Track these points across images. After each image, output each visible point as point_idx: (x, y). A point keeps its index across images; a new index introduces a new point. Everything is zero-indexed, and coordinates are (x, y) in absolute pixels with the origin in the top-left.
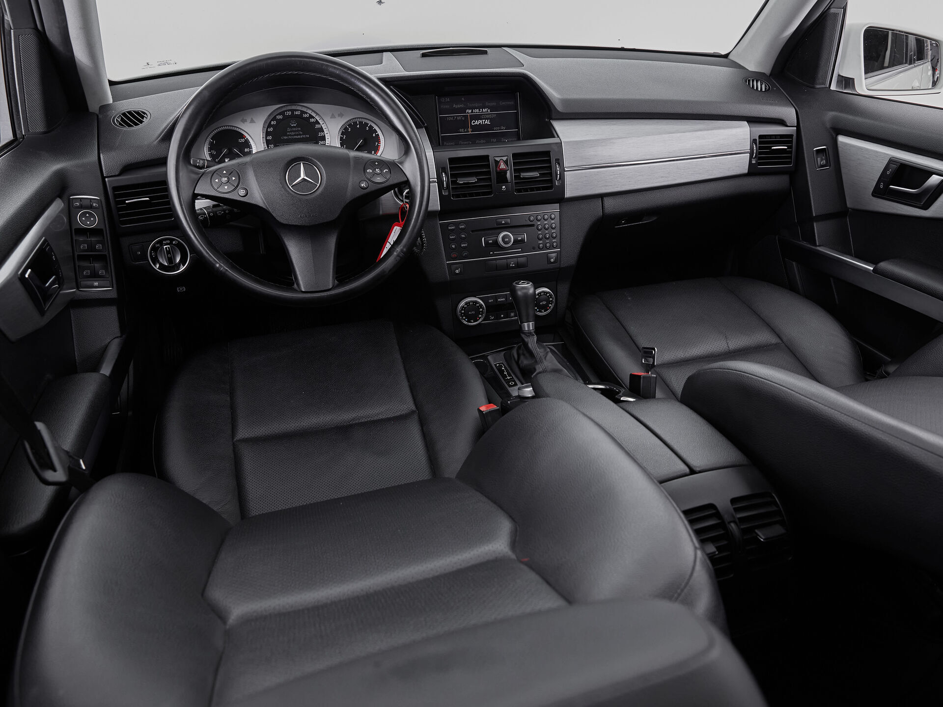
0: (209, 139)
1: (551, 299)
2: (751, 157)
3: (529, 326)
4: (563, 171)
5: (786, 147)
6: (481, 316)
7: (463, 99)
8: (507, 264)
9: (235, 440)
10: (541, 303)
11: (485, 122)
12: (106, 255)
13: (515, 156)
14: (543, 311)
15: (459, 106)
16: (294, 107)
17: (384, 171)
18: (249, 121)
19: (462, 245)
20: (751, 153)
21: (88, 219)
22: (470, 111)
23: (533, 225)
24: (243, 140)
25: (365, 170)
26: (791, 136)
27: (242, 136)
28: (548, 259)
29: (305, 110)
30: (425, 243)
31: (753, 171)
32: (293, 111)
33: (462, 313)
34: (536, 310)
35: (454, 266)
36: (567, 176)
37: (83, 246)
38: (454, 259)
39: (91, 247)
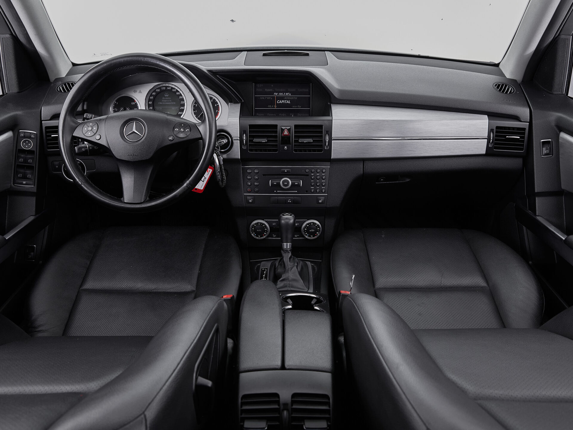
0: (114, 102)
1: (318, 229)
2: (488, 142)
3: (287, 245)
4: (331, 139)
5: (519, 137)
6: (265, 233)
7: (272, 86)
8: (285, 200)
9: (81, 289)
10: (310, 231)
11: (286, 102)
12: (33, 166)
13: (296, 126)
14: (312, 236)
15: (269, 90)
16: (167, 85)
17: (186, 130)
18: (138, 91)
19: (255, 184)
20: (489, 139)
21: (27, 144)
22: (276, 94)
23: (308, 175)
24: (134, 103)
25: (174, 128)
26: (524, 129)
27: (134, 101)
28: (318, 200)
29: (174, 87)
30: (224, 180)
31: (489, 152)
32: (166, 87)
33: (252, 230)
34: (306, 235)
35: (248, 198)
36: (334, 143)
37: (21, 160)
38: (249, 192)
39: (26, 161)
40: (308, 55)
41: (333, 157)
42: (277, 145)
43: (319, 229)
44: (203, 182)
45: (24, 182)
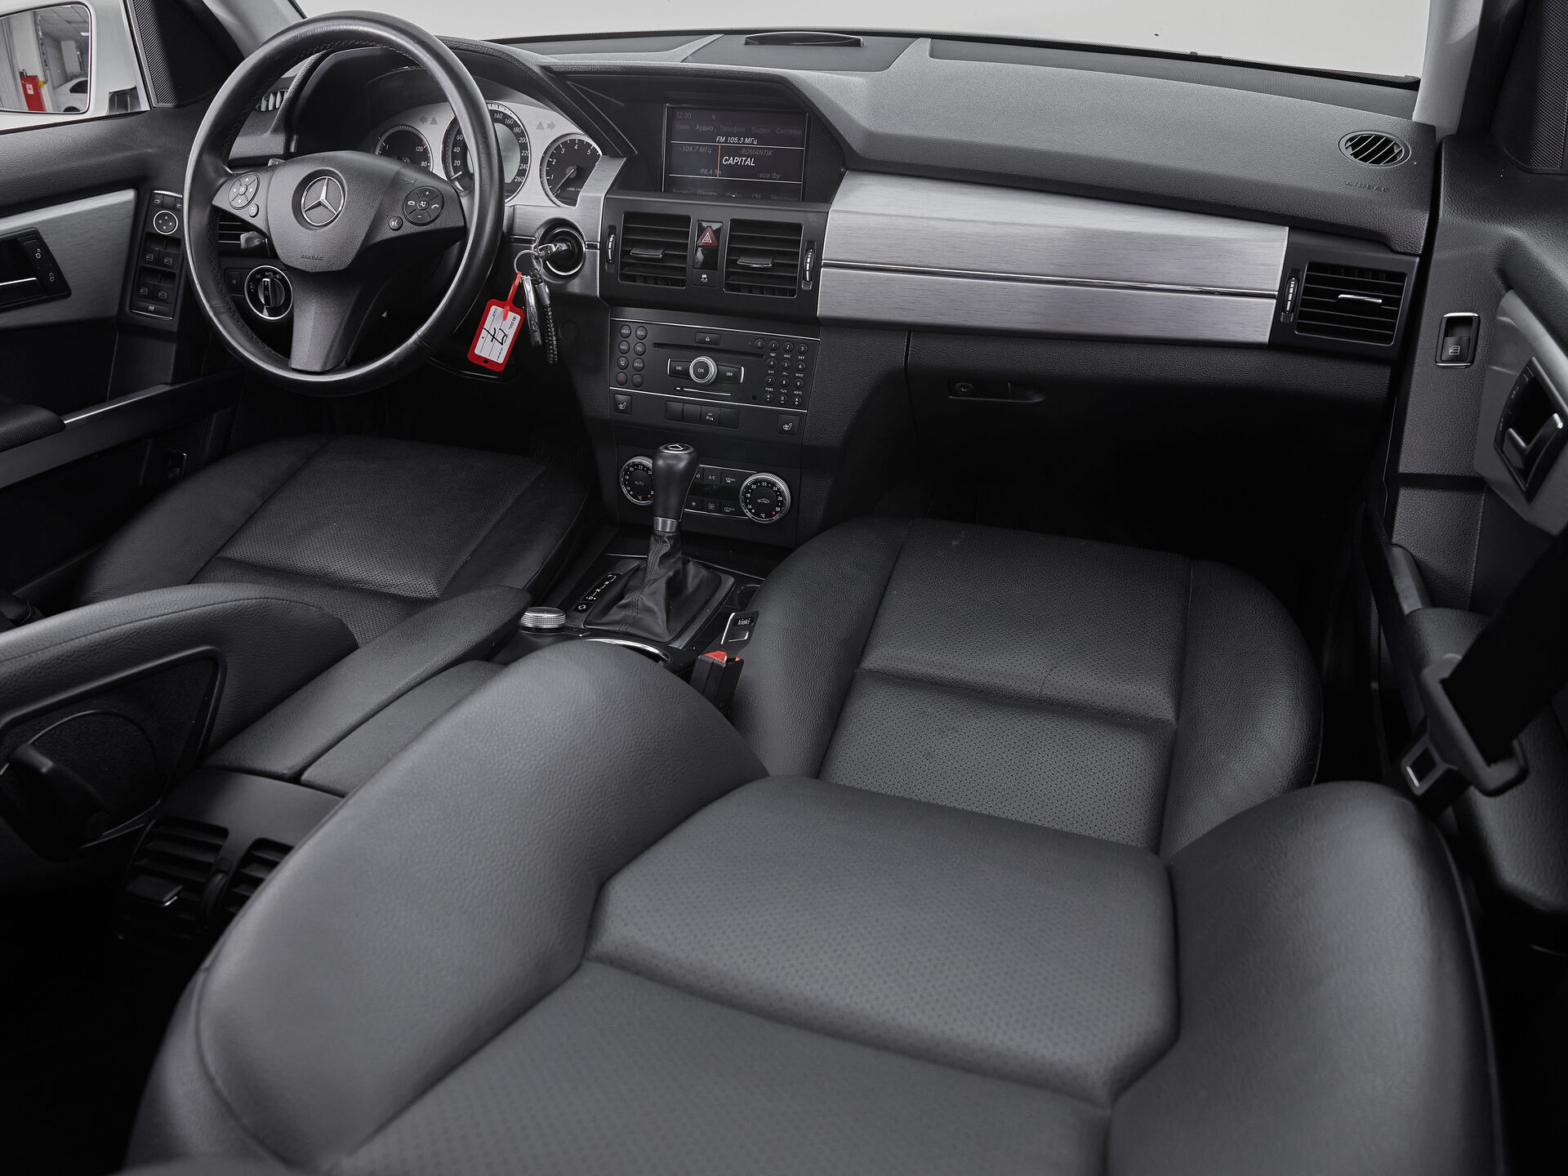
0: (382, 142)
1: (779, 498)
2: (1280, 308)
3: (665, 525)
4: (817, 266)
5: (1380, 301)
6: (653, 493)
7: (714, 117)
8: (701, 414)
9: (219, 555)
10: (759, 501)
11: (745, 161)
12: (174, 275)
13: (736, 223)
14: (763, 515)
15: (705, 129)
17: (433, 207)
18: (430, 120)
19: (636, 365)
20: (1281, 298)
21: (165, 223)
22: (723, 139)
23: (761, 356)
24: (420, 149)
25: (406, 199)
27: (420, 142)
28: (781, 423)
29: (508, 112)
31: (1281, 340)
33: (625, 480)
34: (750, 510)
35: (620, 397)
36: (826, 274)
37: (150, 257)
38: (622, 385)
39: (159, 260)
40: (857, 44)
41: (821, 311)
42: (684, 269)
43: (781, 499)
44: (502, 344)
45: (152, 308)
